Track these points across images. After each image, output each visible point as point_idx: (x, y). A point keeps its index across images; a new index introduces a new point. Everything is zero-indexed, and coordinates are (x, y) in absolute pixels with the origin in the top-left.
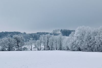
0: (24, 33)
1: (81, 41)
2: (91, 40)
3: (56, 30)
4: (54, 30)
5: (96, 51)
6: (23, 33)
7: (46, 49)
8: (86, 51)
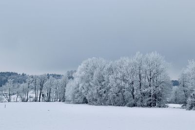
0: (23, 75)
1: (87, 84)
2: (103, 83)
3: (71, 71)
4: (68, 72)
5: (111, 105)
6: (21, 74)
7: (38, 99)
8: (94, 104)
